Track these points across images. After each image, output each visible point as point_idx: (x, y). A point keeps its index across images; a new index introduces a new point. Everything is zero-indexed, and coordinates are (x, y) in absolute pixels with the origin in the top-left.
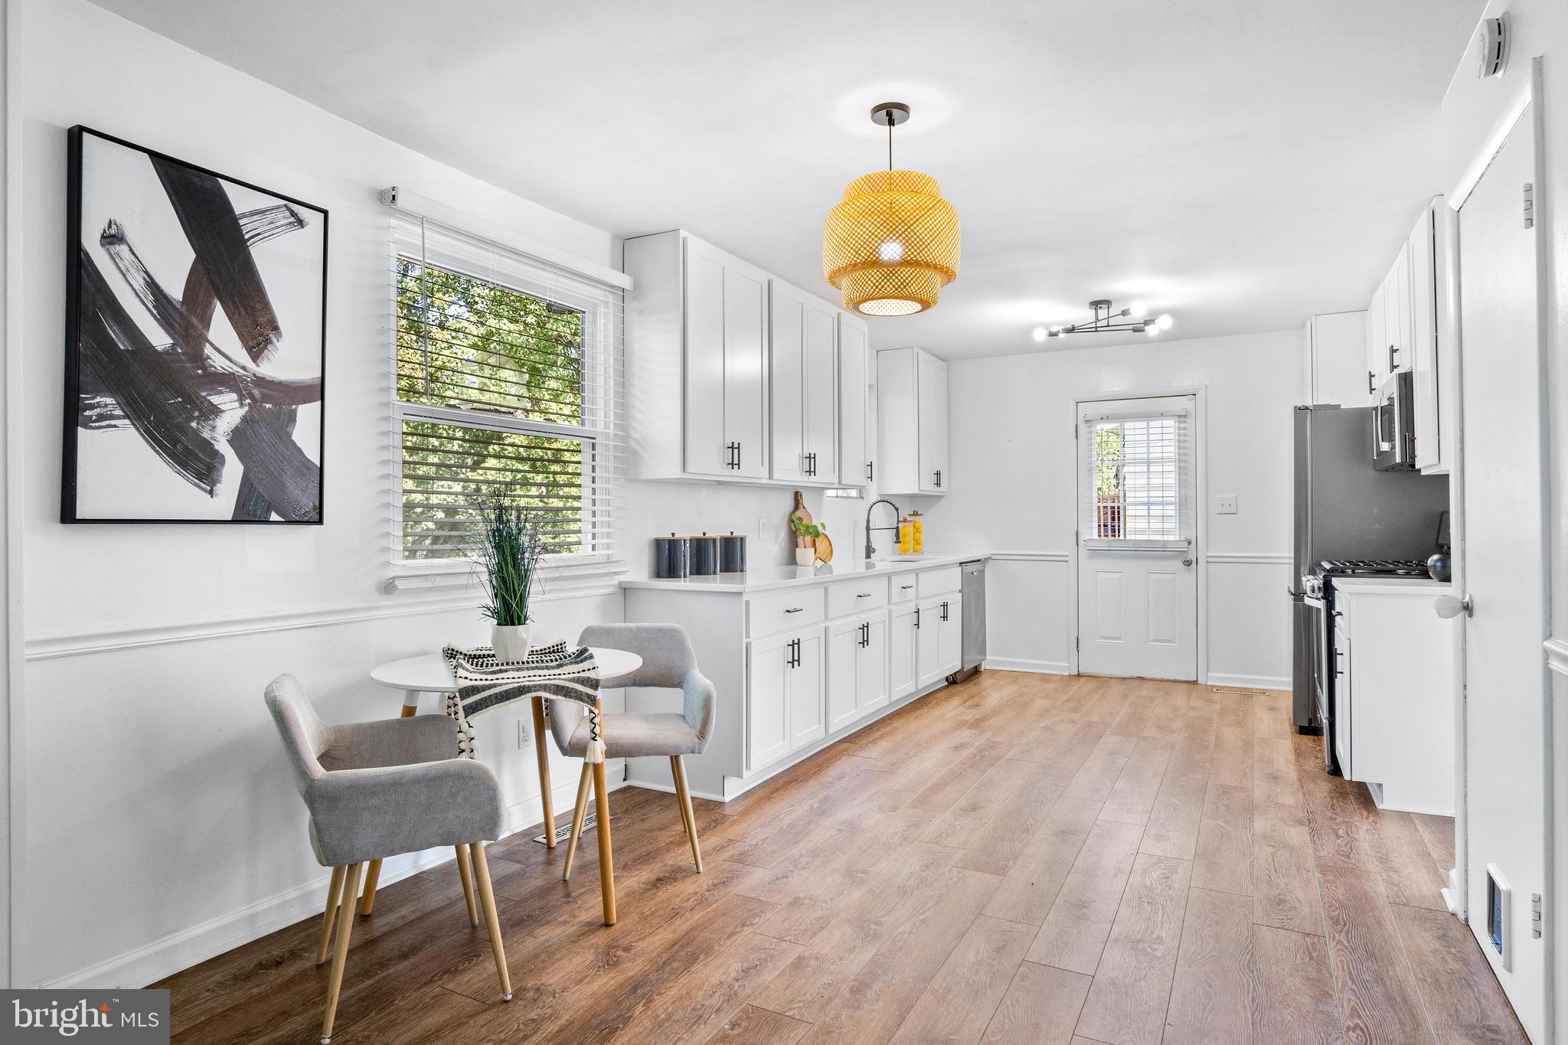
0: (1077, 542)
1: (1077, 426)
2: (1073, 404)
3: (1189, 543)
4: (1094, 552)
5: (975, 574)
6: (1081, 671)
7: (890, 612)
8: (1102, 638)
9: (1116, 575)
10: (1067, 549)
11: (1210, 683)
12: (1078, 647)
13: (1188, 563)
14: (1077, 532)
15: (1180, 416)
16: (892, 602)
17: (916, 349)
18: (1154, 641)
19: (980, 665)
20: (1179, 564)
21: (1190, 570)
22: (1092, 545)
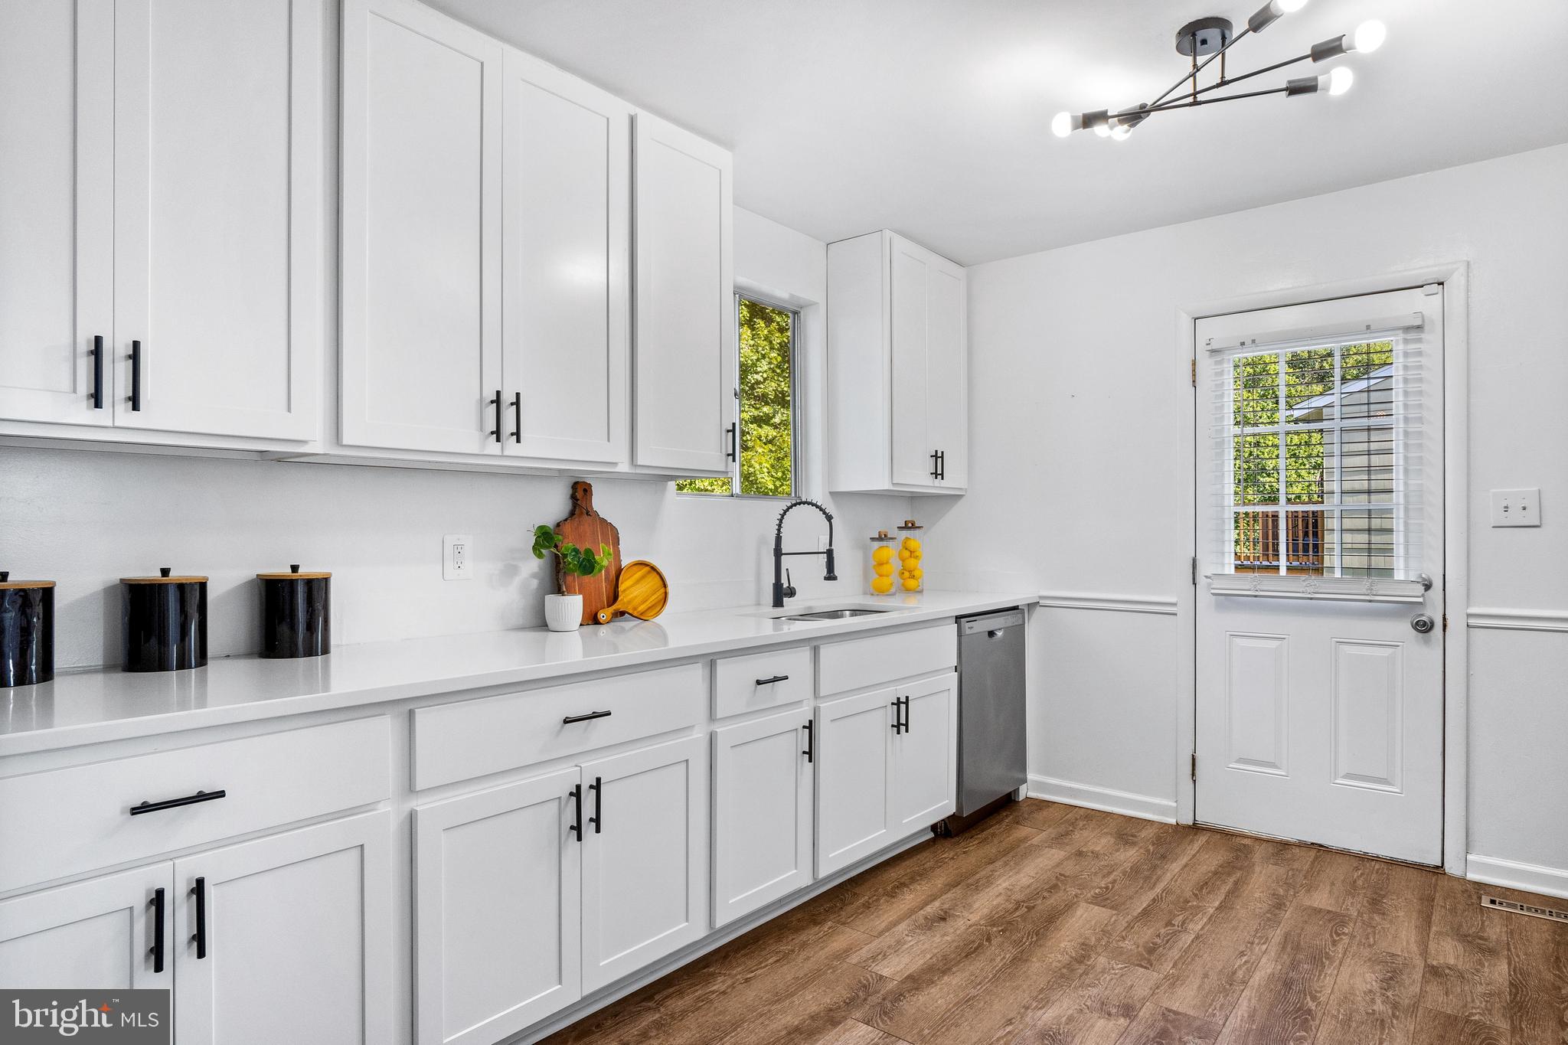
0: (1194, 579)
1: (1194, 364)
2: (1186, 323)
3: (1428, 587)
4: (1226, 600)
5: (1000, 634)
6: (1200, 819)
7: (712, 739)
8: (1240, 761)
9: (1274, 644)
10: (1176, 592)
11: (1472, 876)
12: (1193, 774)
13: (1424, 627)
14: (1194, 561)
15: (1407, 329)
16: (719, 716)
17: (888, 233)
18: (1348, 776)
19: (1017, 791)
20: (1403, 629)
21: (1427, 642)
22: (1221, 586)
